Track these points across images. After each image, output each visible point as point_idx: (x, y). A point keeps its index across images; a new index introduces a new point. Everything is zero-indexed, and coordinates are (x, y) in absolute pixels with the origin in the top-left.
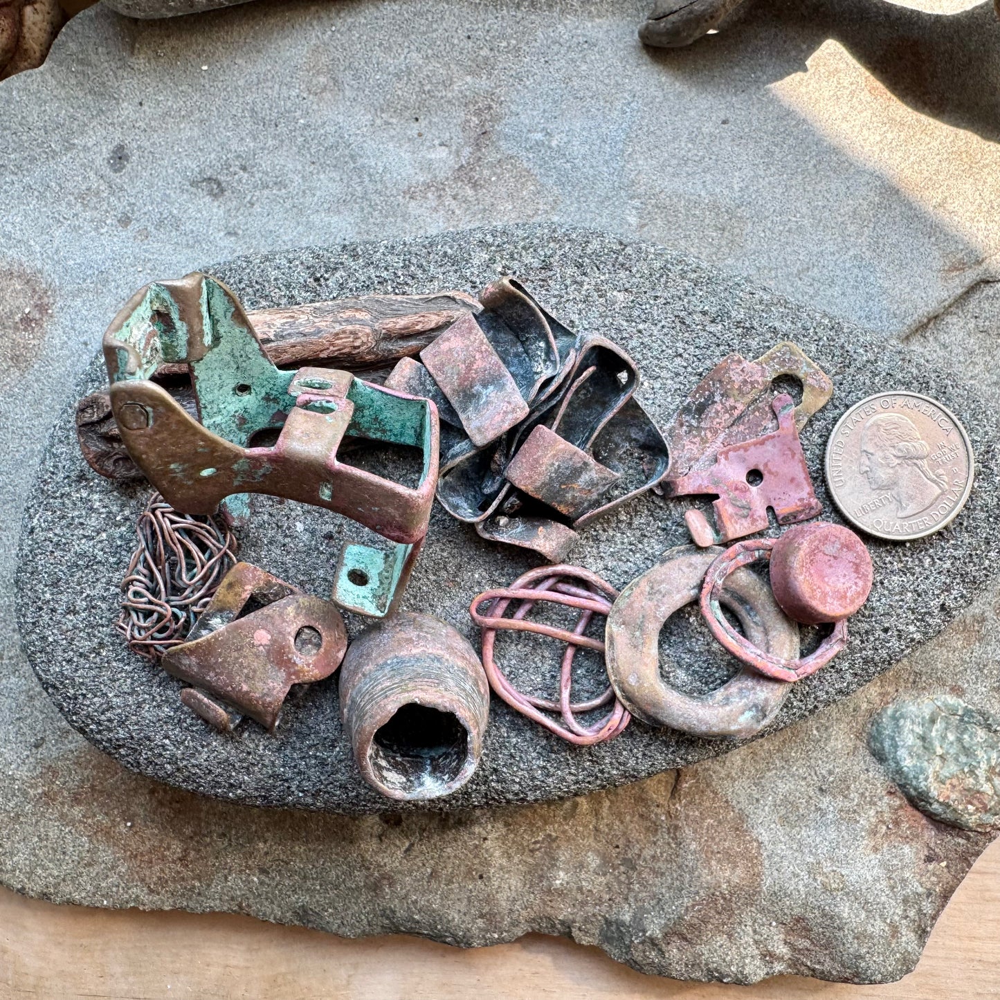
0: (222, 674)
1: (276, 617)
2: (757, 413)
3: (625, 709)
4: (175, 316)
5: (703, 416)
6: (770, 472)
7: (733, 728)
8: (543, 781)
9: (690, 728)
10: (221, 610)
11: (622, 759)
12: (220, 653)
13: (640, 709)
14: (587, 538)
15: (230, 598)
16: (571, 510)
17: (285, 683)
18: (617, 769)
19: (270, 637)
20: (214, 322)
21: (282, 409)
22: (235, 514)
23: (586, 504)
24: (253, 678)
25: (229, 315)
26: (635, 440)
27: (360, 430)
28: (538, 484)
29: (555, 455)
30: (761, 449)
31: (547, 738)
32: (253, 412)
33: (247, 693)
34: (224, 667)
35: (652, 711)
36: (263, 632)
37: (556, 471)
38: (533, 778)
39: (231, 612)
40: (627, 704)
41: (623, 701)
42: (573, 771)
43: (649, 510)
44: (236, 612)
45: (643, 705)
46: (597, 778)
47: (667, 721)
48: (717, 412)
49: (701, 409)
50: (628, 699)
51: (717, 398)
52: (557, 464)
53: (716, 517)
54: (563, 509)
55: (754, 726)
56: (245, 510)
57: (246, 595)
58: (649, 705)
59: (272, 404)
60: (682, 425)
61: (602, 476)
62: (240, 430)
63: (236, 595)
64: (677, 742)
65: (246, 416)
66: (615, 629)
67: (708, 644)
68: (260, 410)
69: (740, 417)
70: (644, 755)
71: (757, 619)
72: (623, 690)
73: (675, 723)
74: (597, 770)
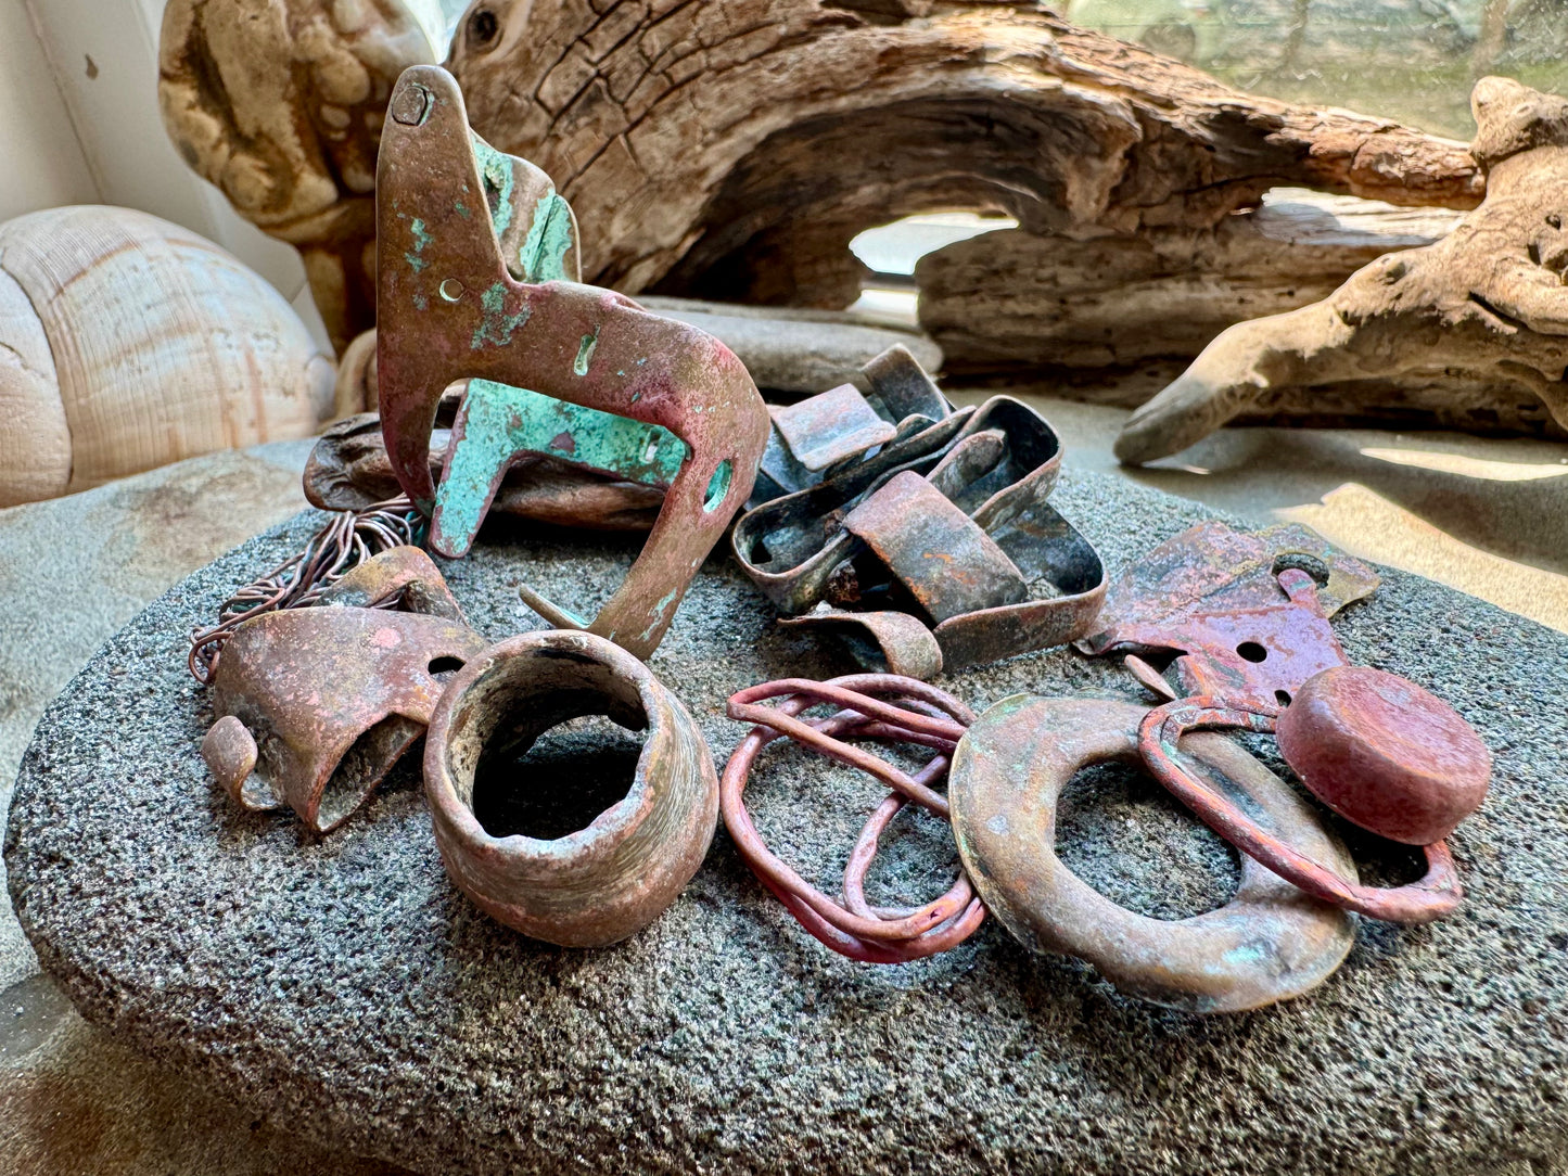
0: (293, 670)
1: (425, 627)
2: (1253, 589)
3: (975, 893)
4: (505, 194)
5: (1165, 579)
6: (1278, 648)
7: (1212, 970)
8: (765, 1083)
9: (1109, 948)
10: (351, 590)
11: (952, 1071)
12: (314, 636)
13: (1005, 892)
14: (954, 692)
15: (376, 577)
16: (935, 600)
17: (379, 707)
18: (940, 1101)
19: (398, 641)
20: (542, 253)
21: (571, 430)
22: (445, 532)
23: (960, 602)
24: (335, 688)
25: (562, 251)
26: (1052, 567)
27: (659, 473)
28: (889, 535)
29: (921, 503)
30: (1262, 620)
31: (801, 977)
32: (534, 419)
33: (314, 707)
34: (305, 661)
35: (1027, 897)
36: (394, 633)
37: (921, 529)
38: (748, 1066)
39: (365, 596)
40: (978, 877)
41: (973, 871)
42: (838, 1071)
43: (1067, 676)
44: (373, 597)
45: (1010, 879)
46: (889, 1116)
47: (1060, 923)
48: (1188, 577)
49: (1162, 573)
50: (985, 868)
51: (1190, 563)
52: (924, 517)
53: (1181, 675)
54: (921, 592)
55: (1263, 981)
56: (461, 539)
57: (400, 581)
58: (1024, 878)
59: (562, 418)
60: (1130, 585)
61: (992, 557)
62: (508, 432)
63: (387, 574)
64: (1085, 1065)
65: (524, 418)
66: (977, 749)
67: (1163, 870)
68: (544, 421)
69: (1226, 588)
70: (1006, 1079)
71: (1262, 816)
72: (974, 846)
73: (1077, 930)
74: (891, 1087)
